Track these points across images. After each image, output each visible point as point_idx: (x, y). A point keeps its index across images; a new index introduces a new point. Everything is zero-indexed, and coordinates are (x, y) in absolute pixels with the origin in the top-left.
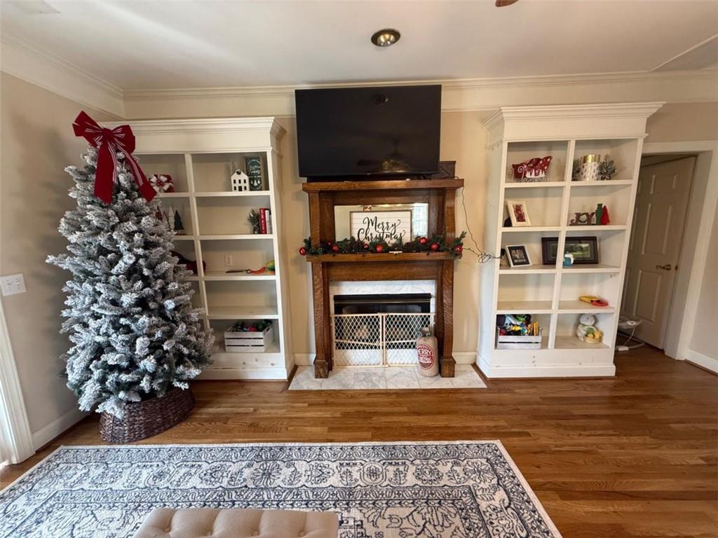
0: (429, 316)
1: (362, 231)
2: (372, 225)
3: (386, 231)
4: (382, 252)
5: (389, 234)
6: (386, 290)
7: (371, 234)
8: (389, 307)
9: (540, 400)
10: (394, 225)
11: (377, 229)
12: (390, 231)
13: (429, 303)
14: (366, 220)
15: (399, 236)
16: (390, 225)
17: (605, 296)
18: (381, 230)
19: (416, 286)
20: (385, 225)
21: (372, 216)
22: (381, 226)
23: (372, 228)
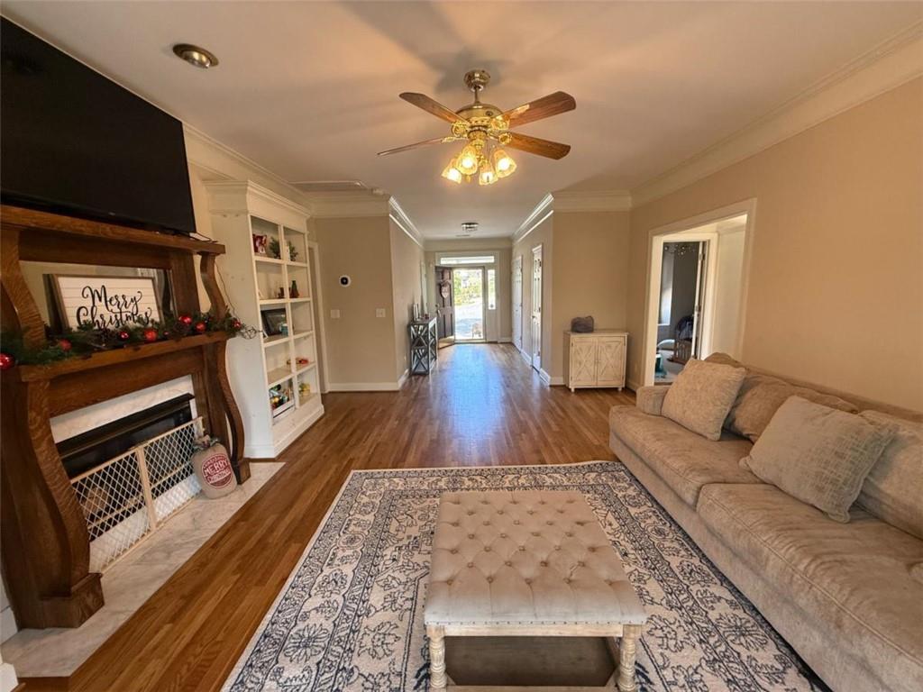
0: (192, 425)
1: (83, 311)
2: (100, 300)
3: (124, 309)
4: (157, 340)
5: (129, 314)
6: (134, 407)
7: (101, 316)
8: (135, 435)
9: (322, 445)
10: (133, 300)
11: (110, 307)
12: (130, 309)
13: (189, 407)
14: (87, 292)
15: (144, 317)
16: (128, 300)
17: (304, 356)
18: (116, 309)
19: (171, 389)
20: (121, 301)
21: (96, 284)
22: (114, 302)
23: (101, 306)
